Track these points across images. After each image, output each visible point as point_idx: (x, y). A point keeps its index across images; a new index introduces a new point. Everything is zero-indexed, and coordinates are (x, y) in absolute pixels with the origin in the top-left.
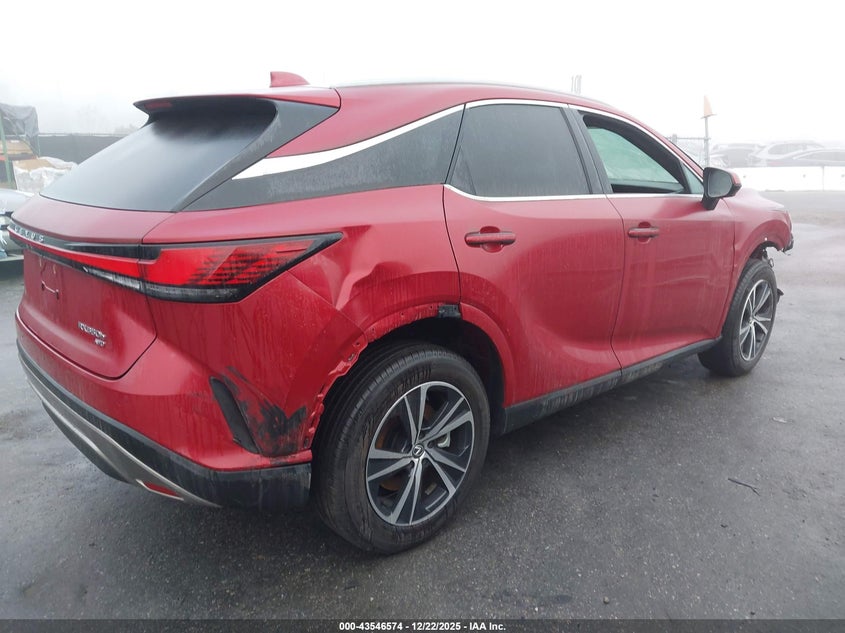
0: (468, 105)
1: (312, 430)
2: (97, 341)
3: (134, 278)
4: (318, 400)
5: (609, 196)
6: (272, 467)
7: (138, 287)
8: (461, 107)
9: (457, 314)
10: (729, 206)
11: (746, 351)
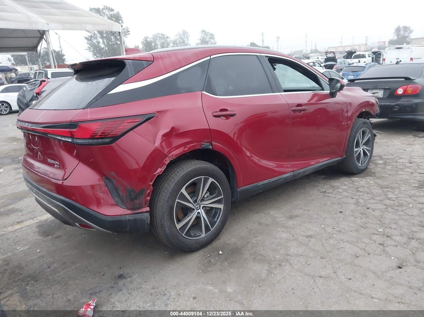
0: (212, 57)
1: (149, 198)
2: (56, 166)
3: (69, 137)
4: (150, 185)
5: (282, 93)
6: (132, 214)
7: (70, 141)
8: (209, 58)
9: (211, 147)
10: (344, 95)
11: (358, 161)
